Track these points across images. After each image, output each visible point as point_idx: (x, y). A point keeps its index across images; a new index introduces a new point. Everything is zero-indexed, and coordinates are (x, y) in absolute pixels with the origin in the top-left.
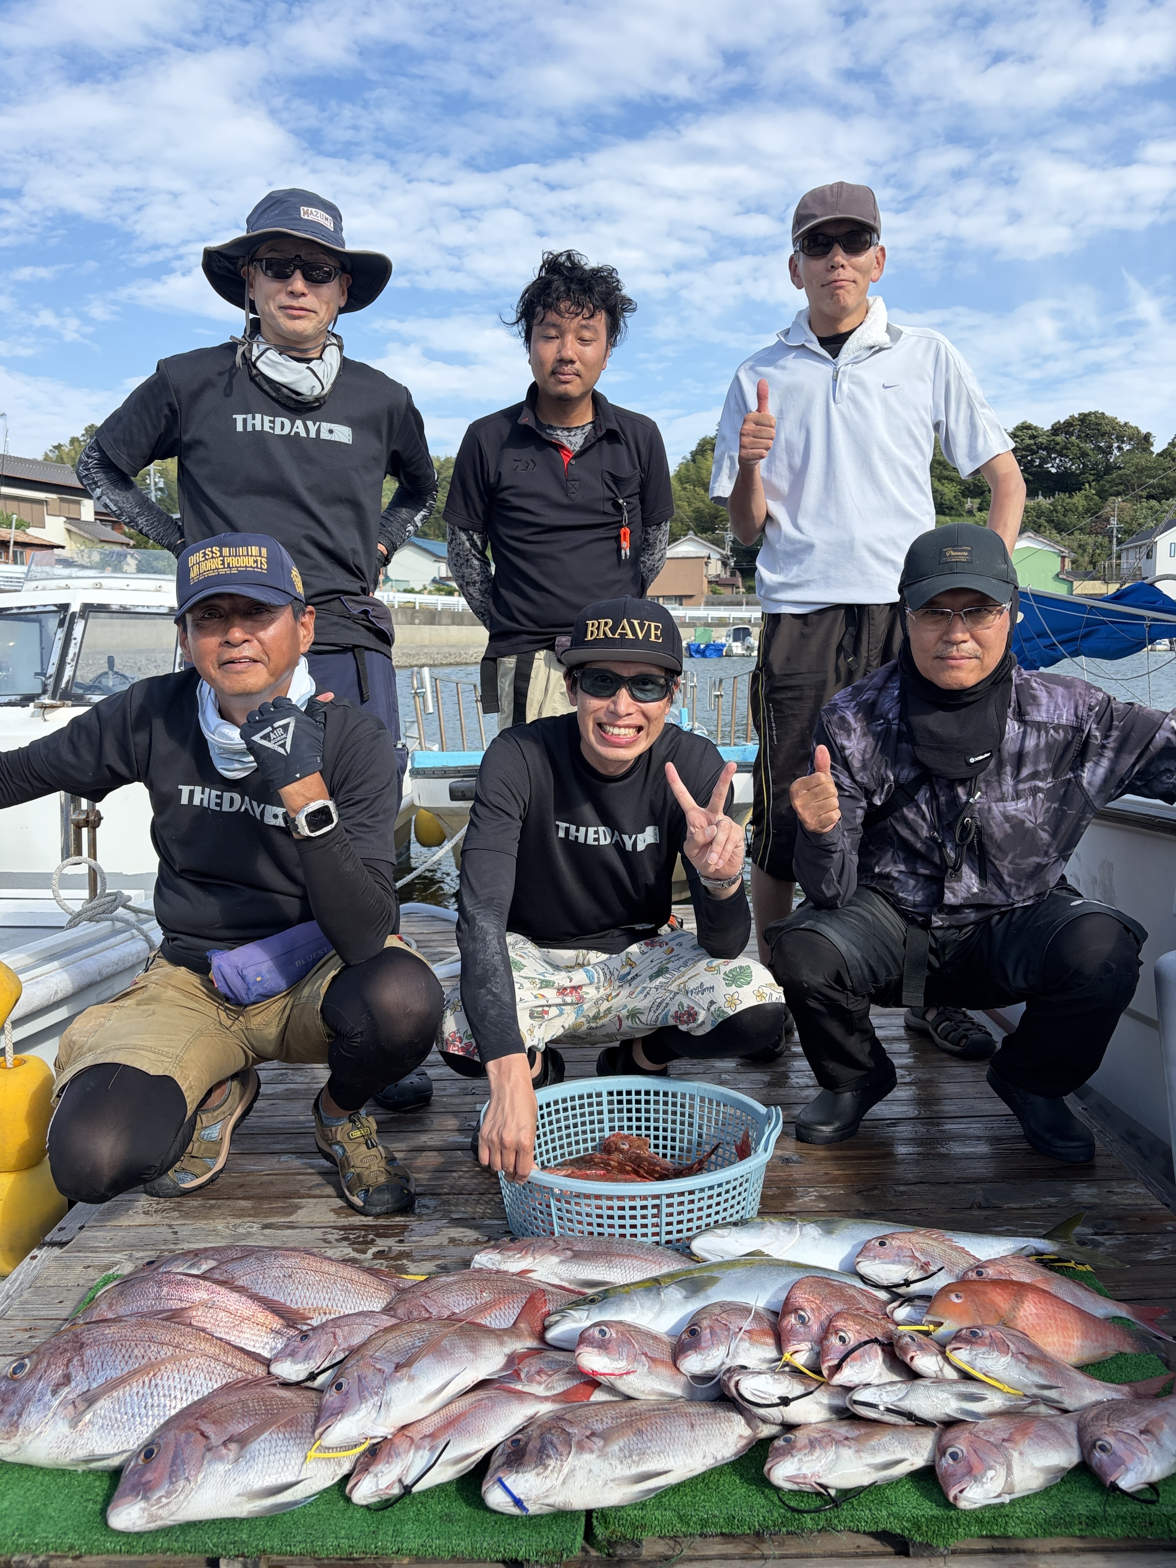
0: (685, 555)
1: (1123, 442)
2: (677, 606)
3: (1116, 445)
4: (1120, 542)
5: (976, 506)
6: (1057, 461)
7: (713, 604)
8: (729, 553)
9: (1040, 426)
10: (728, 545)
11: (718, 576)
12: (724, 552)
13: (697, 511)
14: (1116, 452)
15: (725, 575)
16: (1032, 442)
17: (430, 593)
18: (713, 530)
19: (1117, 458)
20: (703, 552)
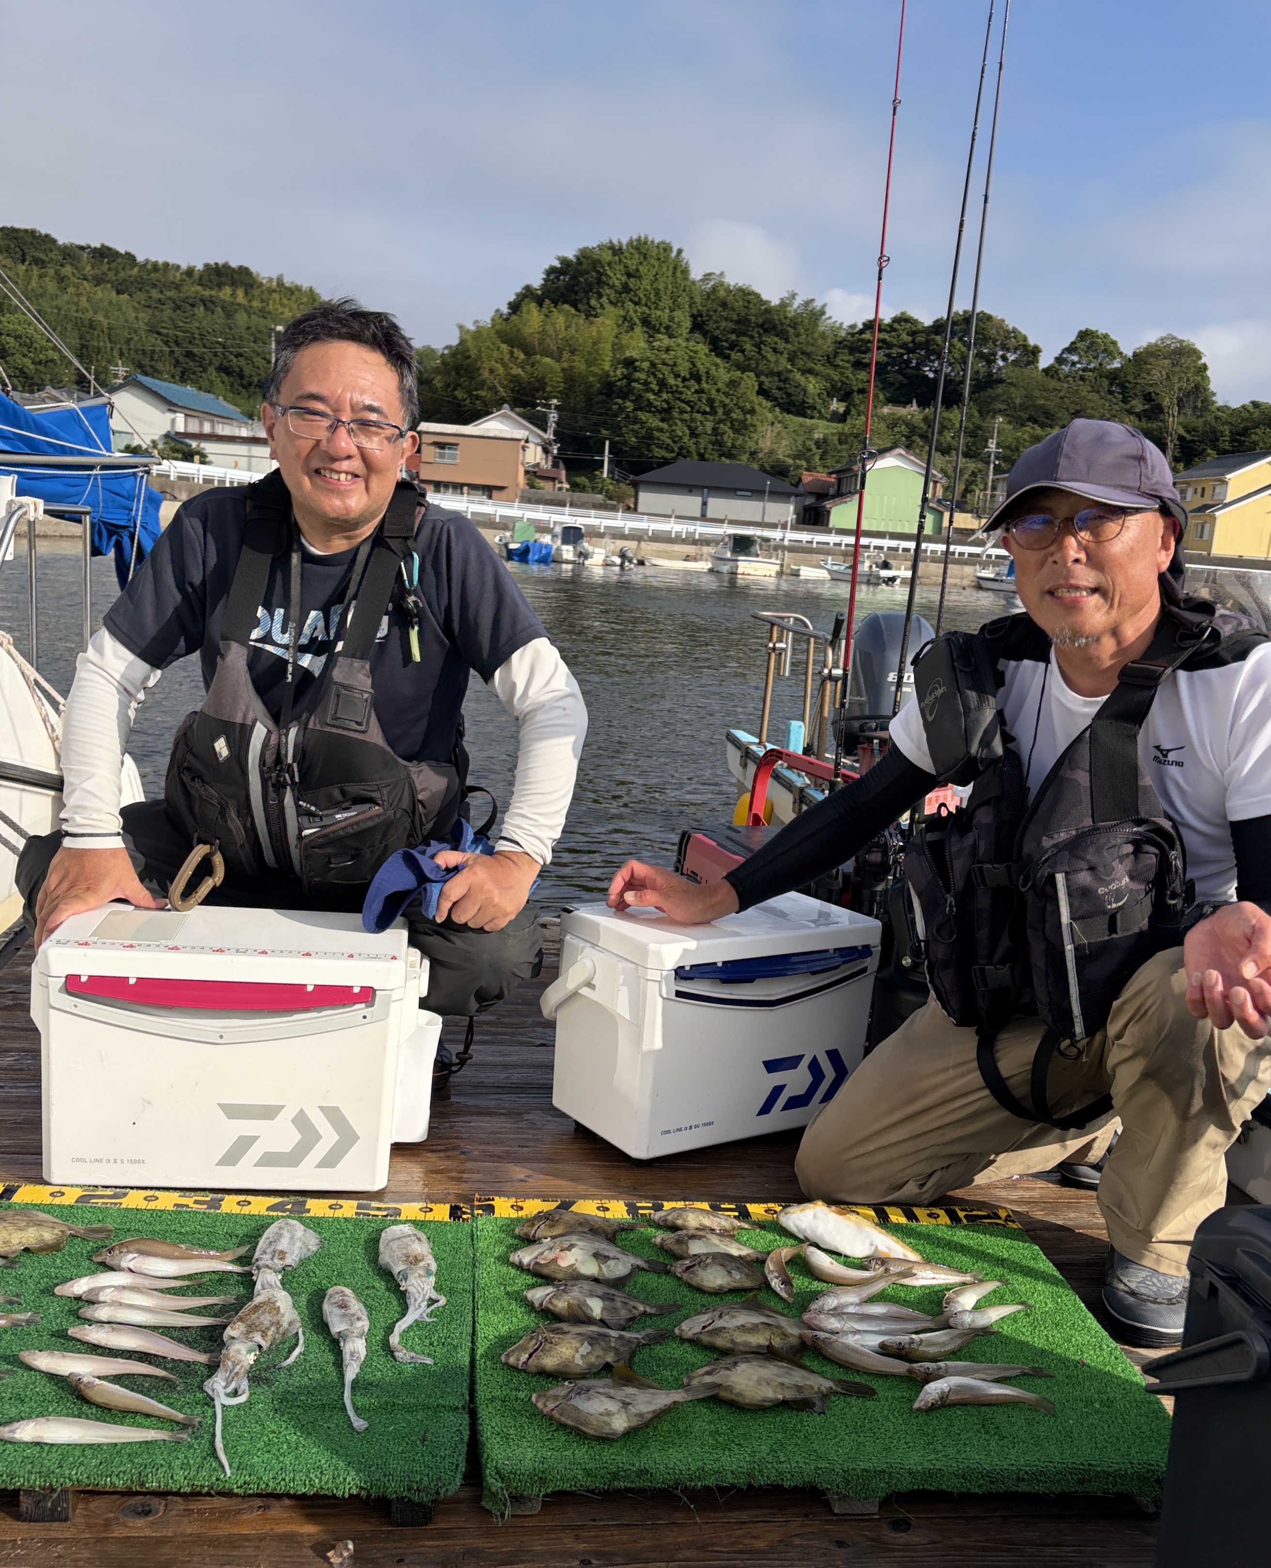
0: (498, 435)
1: (1008, 350)
2: (484, 498)
3: (1001, 353)
4: (998, 470)
5: (842, 410)
6: (936, 364)
7: (529, 501)
8: (552, 437)
9: (921, 320)
10: (552, 426)
11: (538, 465)
12: (546, 436)
13: (515, 379)
14: (1001, 363)
15: (546, 465)
16: (910, 339)
18: (535, 405)
19: (1000, 369)
20: (521, 434)
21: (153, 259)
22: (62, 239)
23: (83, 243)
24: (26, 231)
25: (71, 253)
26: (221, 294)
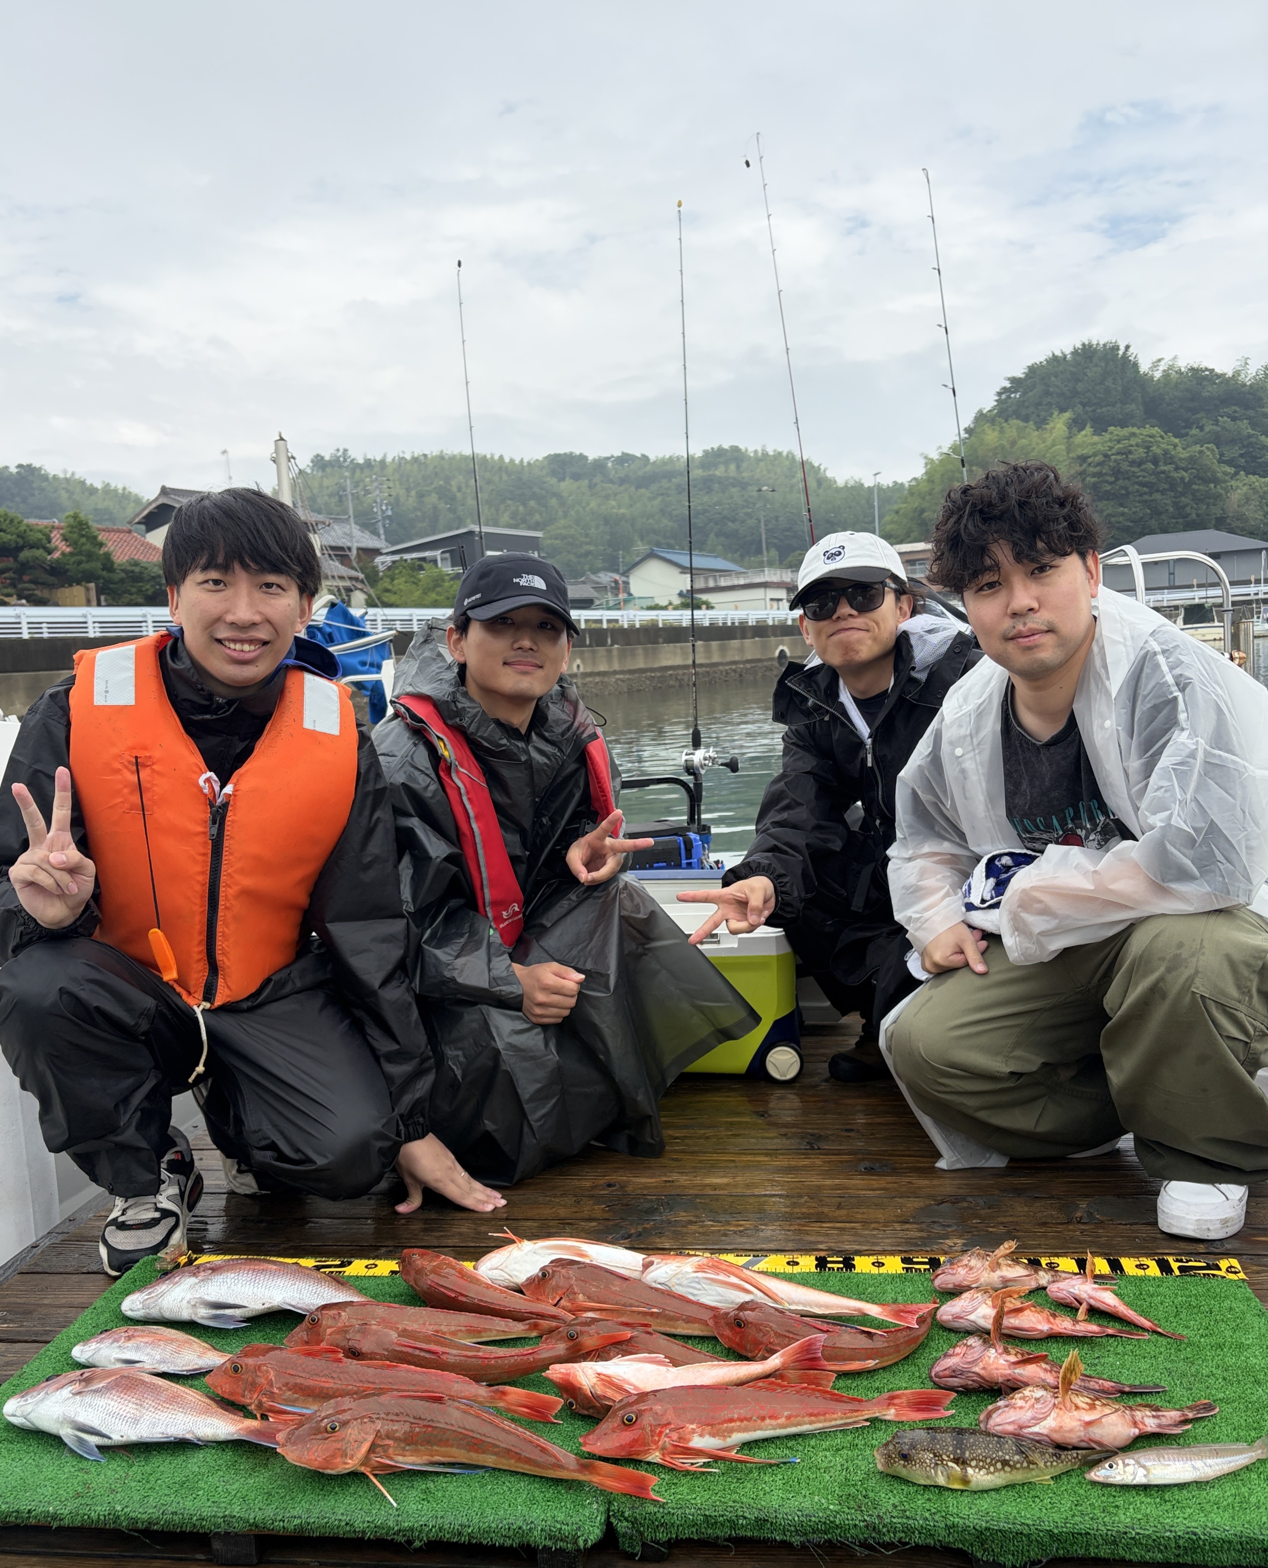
17: (676, 608)
21: (661, 456)
22: (592, 455)
23: (609, 455)
24: (565, 454)
25: (600, 465)
26: (718, 473)
